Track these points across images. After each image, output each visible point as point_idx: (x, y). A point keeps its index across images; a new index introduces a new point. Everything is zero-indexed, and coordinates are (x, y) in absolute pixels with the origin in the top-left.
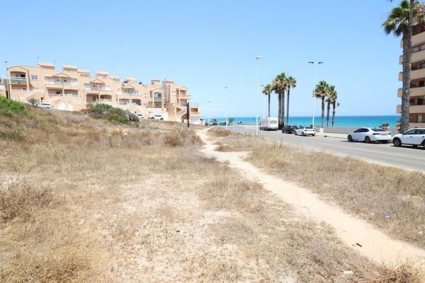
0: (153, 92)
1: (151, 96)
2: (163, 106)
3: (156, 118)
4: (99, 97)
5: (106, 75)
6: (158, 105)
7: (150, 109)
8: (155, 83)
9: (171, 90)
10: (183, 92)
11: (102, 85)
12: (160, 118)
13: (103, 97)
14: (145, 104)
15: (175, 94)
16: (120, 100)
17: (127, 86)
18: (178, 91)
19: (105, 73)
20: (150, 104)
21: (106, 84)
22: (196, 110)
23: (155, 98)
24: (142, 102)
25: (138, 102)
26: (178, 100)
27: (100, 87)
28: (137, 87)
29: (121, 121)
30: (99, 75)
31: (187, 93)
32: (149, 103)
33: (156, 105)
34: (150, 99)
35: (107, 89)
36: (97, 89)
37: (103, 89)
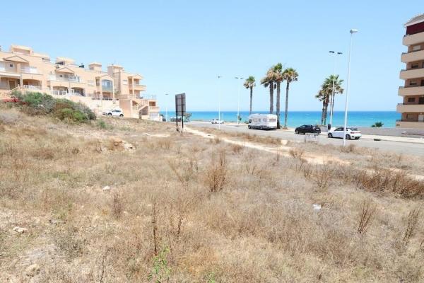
0: (101, 80)
1: (98, 85)
2: (114, 99)
3: (114, 114)
4: (21, 82)
5: (29, 51)
6: (107, 96)
7: (96, 102)
8: (96, 68)
9: (122, 79)
10: (136, 80)
11: (25, 64)
12: (118, 114)
13: (26, 82)
14: (90, 95)
15: (127, 83)
16: (54, 87)
17: (62, 69)
18: (130, 80)
19: (27, 48)
20: (96, 96)
21: (30, 65)
22: (153, 104)
23: (104, 87)
24: (86, 92)
25: (80, 91)
26: (131, 91)
27: (22, 68)
28: (78, 71)
29: (78, 119)
30: (16, 50)
31: (141, 83)
32: (95, 93)
33: (104, 96)
34: (95, 89)
35: (33, 71)
36: (16, 71)
37: (26, 71)
